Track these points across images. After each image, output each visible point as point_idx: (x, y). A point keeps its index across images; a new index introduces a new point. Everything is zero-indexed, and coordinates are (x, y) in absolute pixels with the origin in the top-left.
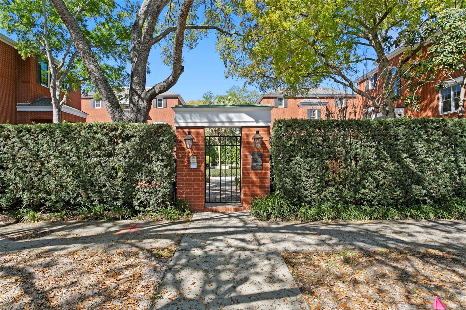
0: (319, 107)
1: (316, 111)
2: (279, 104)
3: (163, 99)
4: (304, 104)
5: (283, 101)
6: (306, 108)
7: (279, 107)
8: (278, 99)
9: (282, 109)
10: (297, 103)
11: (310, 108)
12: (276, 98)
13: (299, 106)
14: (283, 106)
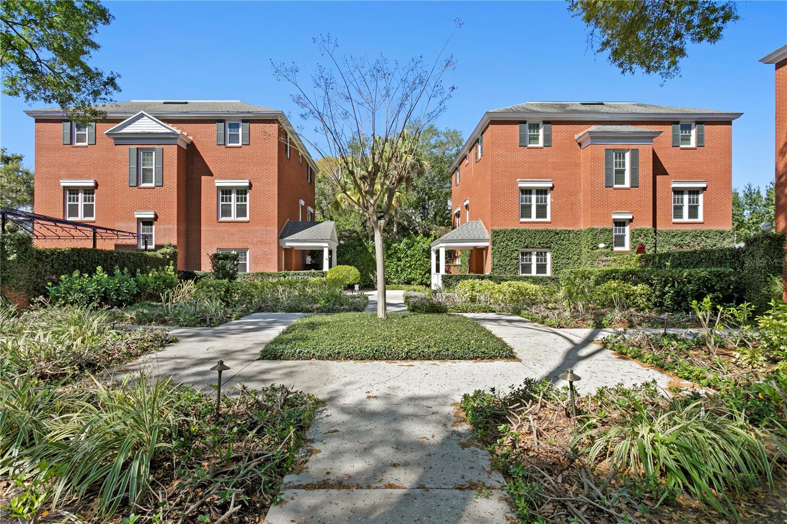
0: (634, 146)
1: (628, 155)
2: (530, 139)
3: (241, 124)
4: (595, 138)
5: (541, 131)
6: (600, 149)
7: (530, 146)
8: (527, 125)
9: (538, 151)
10: (576, 137)
11: (612, 147)
12: (524, 122)
13: (580, 144)
14: (541, 143)
